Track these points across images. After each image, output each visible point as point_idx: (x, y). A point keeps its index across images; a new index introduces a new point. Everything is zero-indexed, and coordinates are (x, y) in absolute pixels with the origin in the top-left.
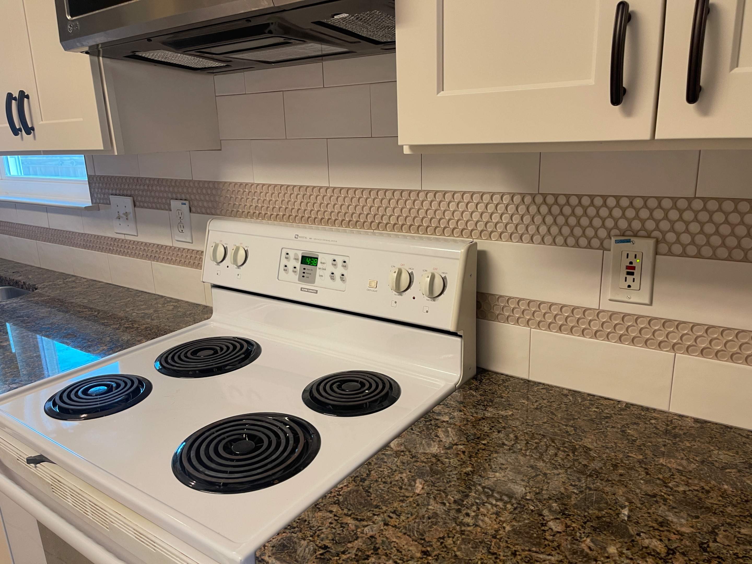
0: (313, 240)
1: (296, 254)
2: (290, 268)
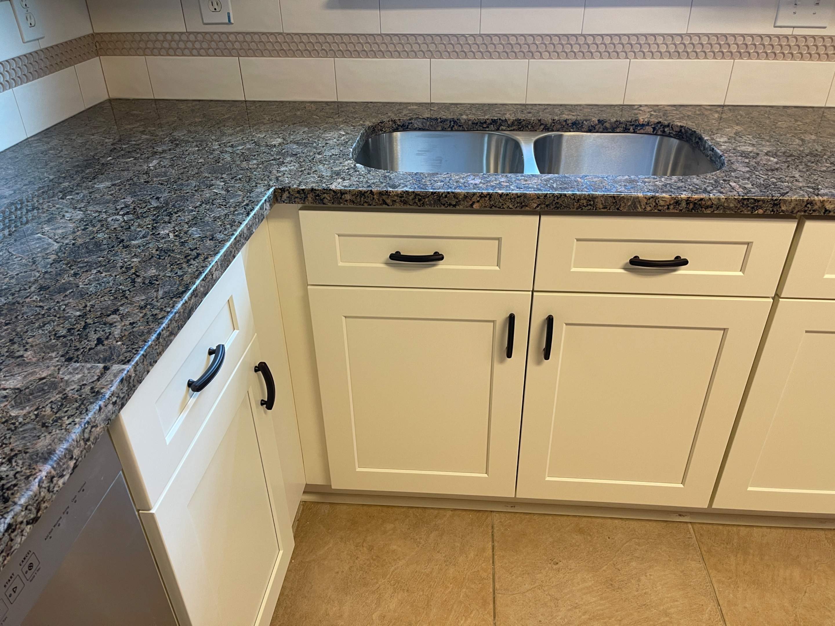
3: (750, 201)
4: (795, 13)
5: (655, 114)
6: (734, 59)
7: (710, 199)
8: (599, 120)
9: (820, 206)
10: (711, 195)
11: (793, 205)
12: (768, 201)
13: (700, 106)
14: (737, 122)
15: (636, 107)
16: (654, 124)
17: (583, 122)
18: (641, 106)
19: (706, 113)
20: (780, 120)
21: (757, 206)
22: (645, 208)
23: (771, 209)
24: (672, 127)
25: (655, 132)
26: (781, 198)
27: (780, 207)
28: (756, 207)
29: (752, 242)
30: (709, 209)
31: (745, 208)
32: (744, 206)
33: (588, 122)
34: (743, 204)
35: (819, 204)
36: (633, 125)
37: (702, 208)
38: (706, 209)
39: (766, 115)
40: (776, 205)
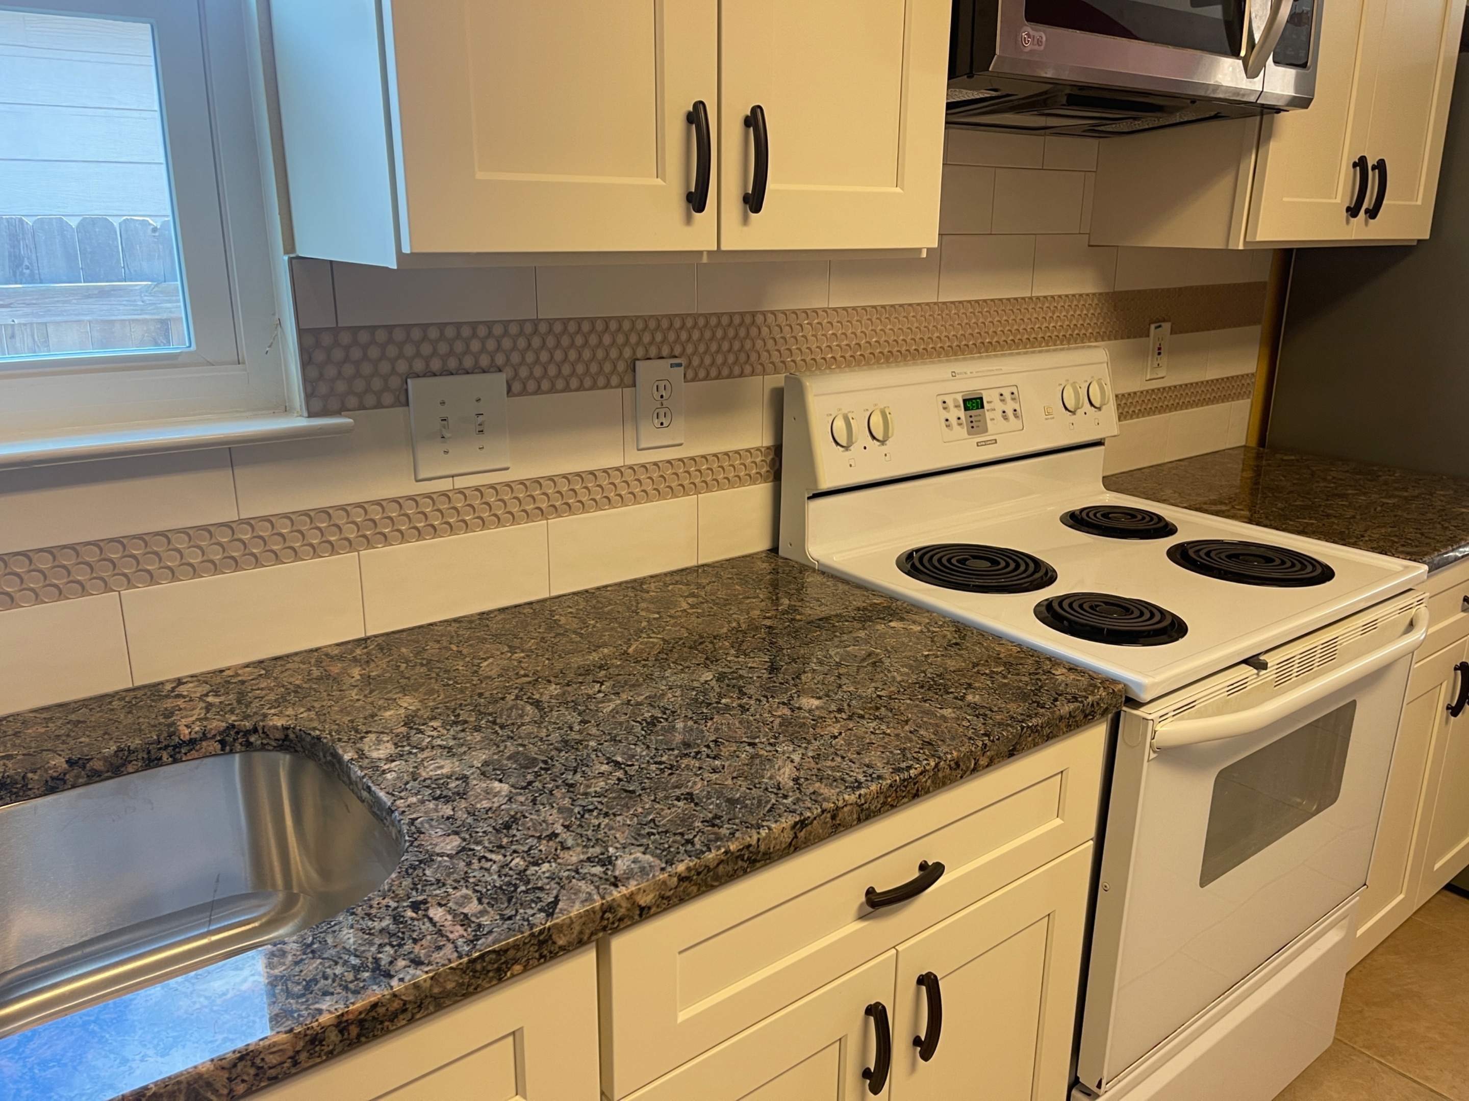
0: (975, 374)
1: (955, 400)
2: (953, 421)
3: (487, 959)
4: (446, 452)
5: (217, 700)
6: (358, 551)
7: (395, 995)
8: (69, 762)
9: (629, 906)
10: (394, 982)
11: (577, 928)
12: (525, 944)
13: (317, 650)
14: (403, 681)
15: (168, 687)
16: (221, 733)
17: (24, 778)
18: (179, 682)
19: (336, 669)
20: (481, 654)
21: (506, 962)
22: (231, 1091)
23: (537, 955)
24: (264, 733)
25: (228, 748)
26: (548, 924)
27: (554, 943)
28: (504, 966)
29: (521, 1029)
30: (401, 1017)
31: (482, 977)
32: (478, 974)
33: (39, 772)
34: (475, 971)
35: (625, 904)
36: (166, 747)
37: (382, 1022)
38: (392, 1021)
39: (454, 648)
40: (545, 942)
